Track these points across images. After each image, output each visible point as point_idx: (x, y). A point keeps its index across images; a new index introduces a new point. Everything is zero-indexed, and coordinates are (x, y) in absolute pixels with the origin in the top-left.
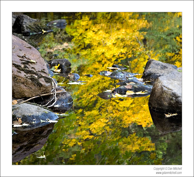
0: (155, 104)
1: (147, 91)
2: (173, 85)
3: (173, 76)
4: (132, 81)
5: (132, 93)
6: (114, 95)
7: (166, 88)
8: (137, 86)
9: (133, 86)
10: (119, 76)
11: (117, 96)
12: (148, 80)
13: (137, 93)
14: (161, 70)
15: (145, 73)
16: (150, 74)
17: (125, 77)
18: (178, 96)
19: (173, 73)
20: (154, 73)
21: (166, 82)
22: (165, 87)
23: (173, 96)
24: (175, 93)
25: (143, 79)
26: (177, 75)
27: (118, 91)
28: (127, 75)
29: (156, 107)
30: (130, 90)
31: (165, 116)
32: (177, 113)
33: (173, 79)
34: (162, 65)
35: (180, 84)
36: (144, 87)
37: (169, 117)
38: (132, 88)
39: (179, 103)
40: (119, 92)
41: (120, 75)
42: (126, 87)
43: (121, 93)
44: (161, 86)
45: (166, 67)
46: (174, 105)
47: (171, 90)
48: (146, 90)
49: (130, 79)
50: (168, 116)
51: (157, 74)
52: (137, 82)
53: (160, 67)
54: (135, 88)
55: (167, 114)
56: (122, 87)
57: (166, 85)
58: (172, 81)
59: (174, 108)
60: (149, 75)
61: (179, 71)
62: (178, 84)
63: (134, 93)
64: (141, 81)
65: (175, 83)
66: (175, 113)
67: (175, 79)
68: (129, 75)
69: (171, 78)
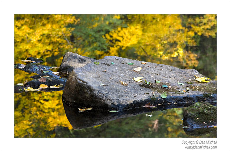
0: (69, 98)
1: (62, 84)
2: (88, 78)
3: (89, 69)
4: (47, 74)
5: (46, 87)
6: (27, 89)
7: (81, 80)
8: (52, 79)
9: (47, 80)
10: (33, 69)
11: (29, 89)
12: (65, 74)
13: (52, 87)
14: (78, 63)
15: (61, 66)
16: (67, 67)
17: (40, 71)
18: (93, 90)
19: (89, 66)
20: (71, 66)
21: (81, 75)
22: (79, 79)
23: (88, 90)
24: (90, 86)
25: (59, 73)
26: (93, 67)
27: (30, 85)
28: (42, 68)
29: (70, 101)
30: (44, 83)
31: (79, 110)
32: (92, 107)
33: (88, 72)
34: (80, 58)
35: (96, 77)
36: (59, 80)
37: (83, 111)
38: (46, 81)
39: (94, 97)
40: (32, 86)
41: (35, 68)
42: (39, 80)
43: (33, 87)
44: (75, 78)
45: (84, 60)
46: (89, 98)
47: (85, 82)
48: (60, 84)
49: (45, 72)
50: (81, 110)
51: (74, 67)
52: (52, 75)
53: (77, 60)
54: (49, 81)
55: (81, 108)
56: (35, 80)
57: (81, 78)
58: (87, 73)
59: (89, 102)
60: (65, 68)
61: (96, 63)
62: (94, 77)
63: (48, 87)
64: (56, 74)
65: (91, 76)
66: (89, 108)
67: (91, 72)
68: (44, 68)
69: (87, 70)
